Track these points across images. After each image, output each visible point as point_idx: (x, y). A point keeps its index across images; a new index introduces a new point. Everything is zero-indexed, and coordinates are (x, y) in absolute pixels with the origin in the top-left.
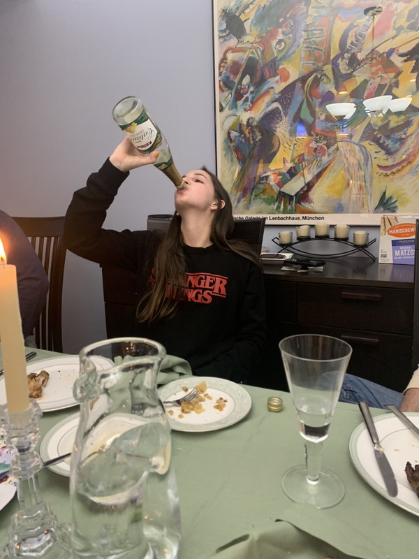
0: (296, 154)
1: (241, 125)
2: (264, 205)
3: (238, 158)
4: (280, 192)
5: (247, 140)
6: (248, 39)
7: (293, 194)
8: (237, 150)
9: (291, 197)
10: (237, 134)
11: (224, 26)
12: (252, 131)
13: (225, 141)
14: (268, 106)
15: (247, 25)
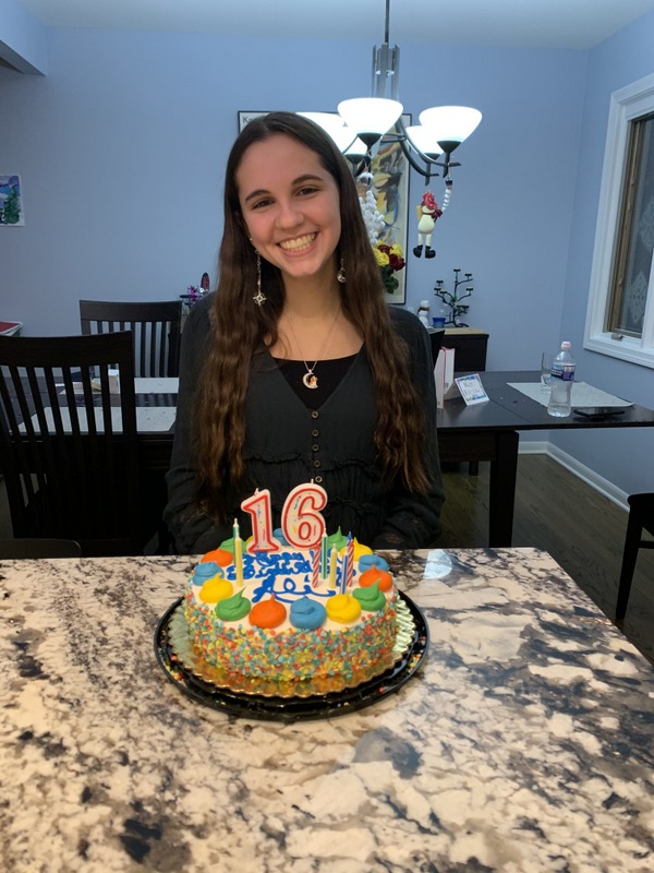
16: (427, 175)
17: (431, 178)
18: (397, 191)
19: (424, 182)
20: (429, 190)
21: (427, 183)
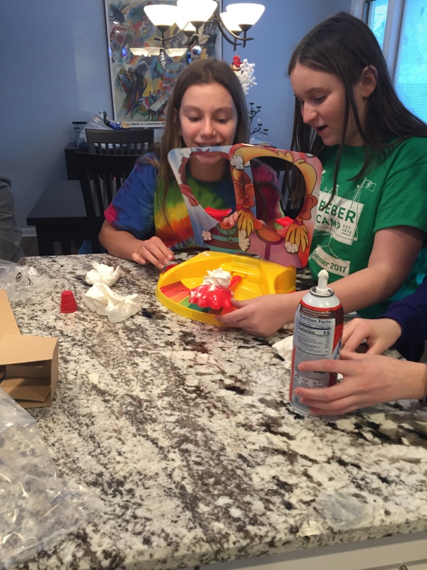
0: (156, 90)
1: (125, 71)
2: (141, 117)
3: (125, 90)
4: (149, 110)
5: (129, 80)
6: (127, 24)
7: (156, 110)
8: (124, 85)
9: (155, 112)
10: (123, 76)
11: (112, 14)
12: (132, 76)
13: (117, 80)
14: (140, 62)
15: (125, 16)
16: (235, 45)
17: (237, 46)
18: (214, 48)
19: (233, 49)
20: (236, 54)
21: (235, 49)
